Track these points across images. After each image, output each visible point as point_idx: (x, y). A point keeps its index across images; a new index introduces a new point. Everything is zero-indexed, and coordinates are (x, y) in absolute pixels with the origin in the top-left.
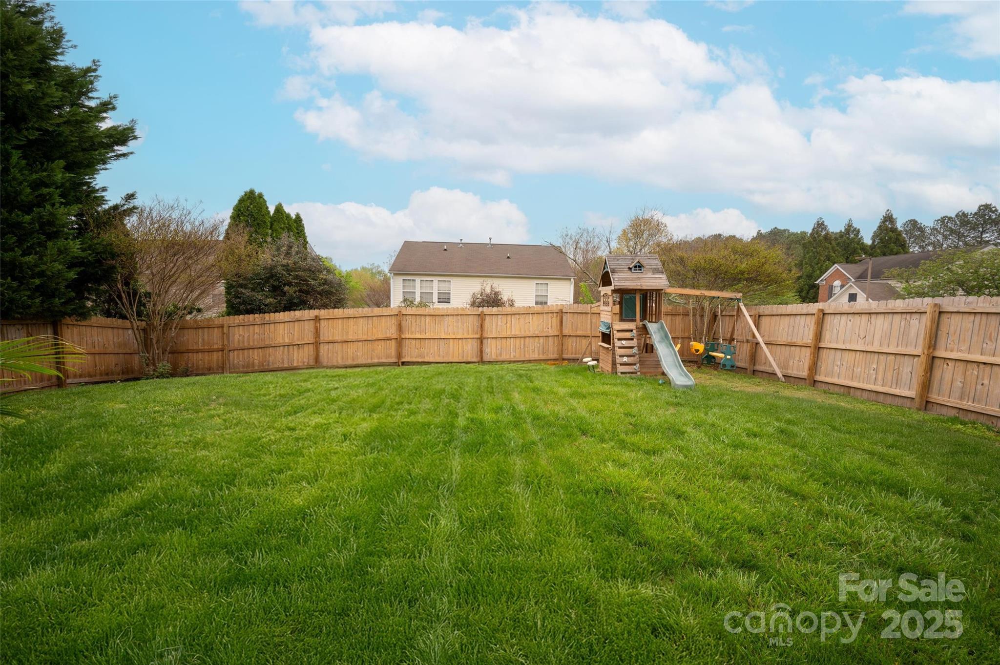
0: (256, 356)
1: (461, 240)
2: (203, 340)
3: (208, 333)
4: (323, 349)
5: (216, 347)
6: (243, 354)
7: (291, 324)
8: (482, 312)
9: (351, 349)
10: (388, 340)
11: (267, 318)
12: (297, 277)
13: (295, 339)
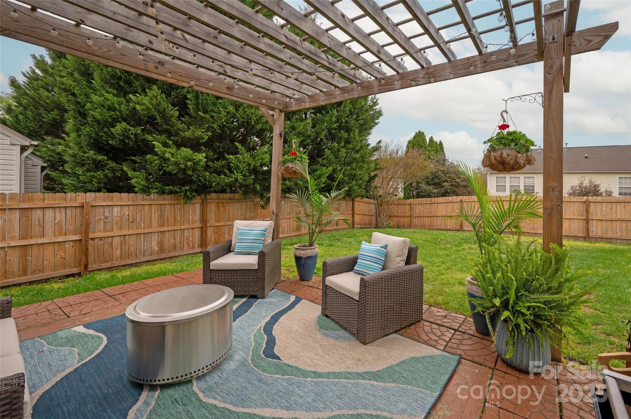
0: (427, 221)
2: (401, 210)
3: (404, 207)
5: (407, 215)
6: (420, 219)
7: (447, 204)
8: (587, 200)
11: (433, 200)
12: (449, 177)
13: (449, 213)
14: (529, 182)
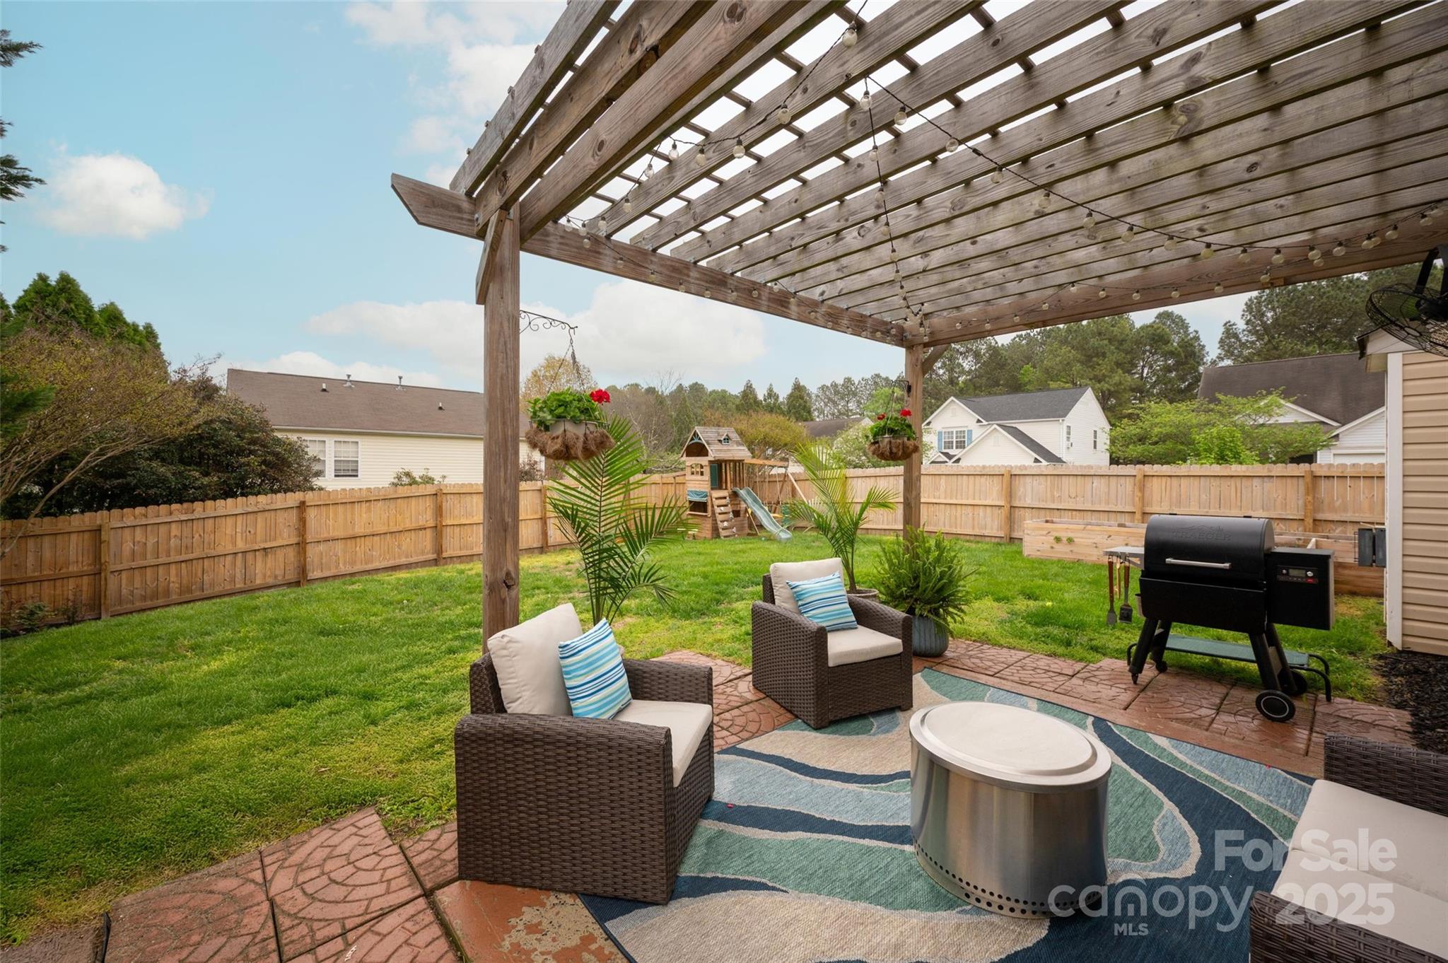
0: (173, 577)
1: (349, 376)
4: (313, 552)
6: (143, 576)
7: (250, 517)
9: (361, 548)
10: (421, 529)
13: (258, 539)
14: (347, 452)
